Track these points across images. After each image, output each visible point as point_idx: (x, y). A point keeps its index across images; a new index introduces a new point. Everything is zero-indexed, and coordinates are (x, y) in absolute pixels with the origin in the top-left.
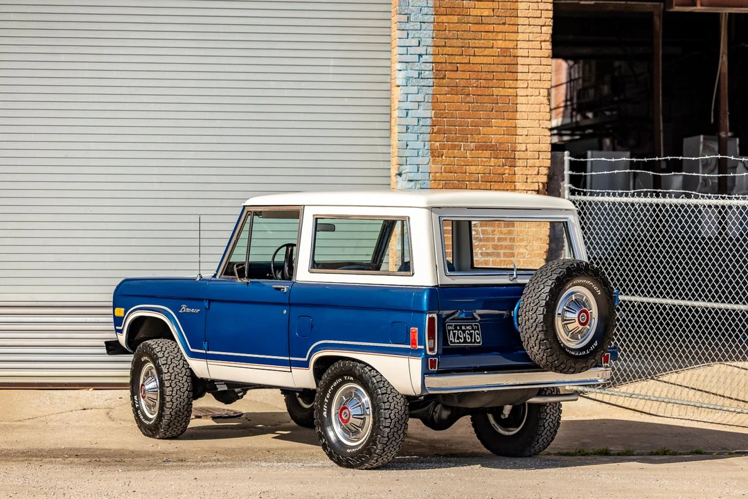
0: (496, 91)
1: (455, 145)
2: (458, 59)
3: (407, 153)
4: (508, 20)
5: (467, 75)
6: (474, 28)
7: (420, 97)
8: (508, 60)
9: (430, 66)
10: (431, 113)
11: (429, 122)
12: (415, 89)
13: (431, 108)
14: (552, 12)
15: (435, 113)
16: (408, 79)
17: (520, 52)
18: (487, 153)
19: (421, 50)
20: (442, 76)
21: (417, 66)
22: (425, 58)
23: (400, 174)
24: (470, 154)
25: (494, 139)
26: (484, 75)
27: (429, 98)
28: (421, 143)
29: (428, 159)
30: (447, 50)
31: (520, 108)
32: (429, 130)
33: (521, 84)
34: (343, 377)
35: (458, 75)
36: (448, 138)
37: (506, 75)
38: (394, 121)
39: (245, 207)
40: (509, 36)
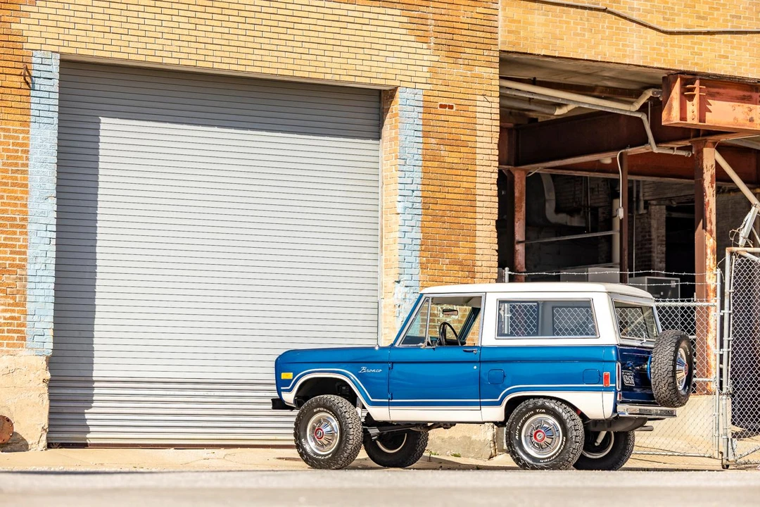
0: (462, 220)
1: (436, 260)
2: (437, 195)
3: (405, 265)
4: (470, 167)
5: (443, 207)
6: (448, 171)
7: (413, 223)
8: (470, 197)
9: (419, 200)
10: (420, 236)
11: (419, 242)
12: (409, 217)
13: (420, 231)
15: (423, 235)
16: (405, 208)
17: (478, 192)
18: (457, 267)
19: (414, 187)
20: (427, 207)
21: (411, 199)
22: (416, 193)
23: (399, 282)
24: (446, 267)
25: (461, 256)
26: (455, 208)
27: (419, 224)
28: (414, 258)
29: (417, 271)
30: (430, 188)
31: (478, 233)
32: (419, 248)
33: (478, 216)
34: (535, 410)
35: (438, 207)
36: (431, 255)
37: (469, 209)
38: (391, 241)
39: (422, 295)
40: (470, 179)
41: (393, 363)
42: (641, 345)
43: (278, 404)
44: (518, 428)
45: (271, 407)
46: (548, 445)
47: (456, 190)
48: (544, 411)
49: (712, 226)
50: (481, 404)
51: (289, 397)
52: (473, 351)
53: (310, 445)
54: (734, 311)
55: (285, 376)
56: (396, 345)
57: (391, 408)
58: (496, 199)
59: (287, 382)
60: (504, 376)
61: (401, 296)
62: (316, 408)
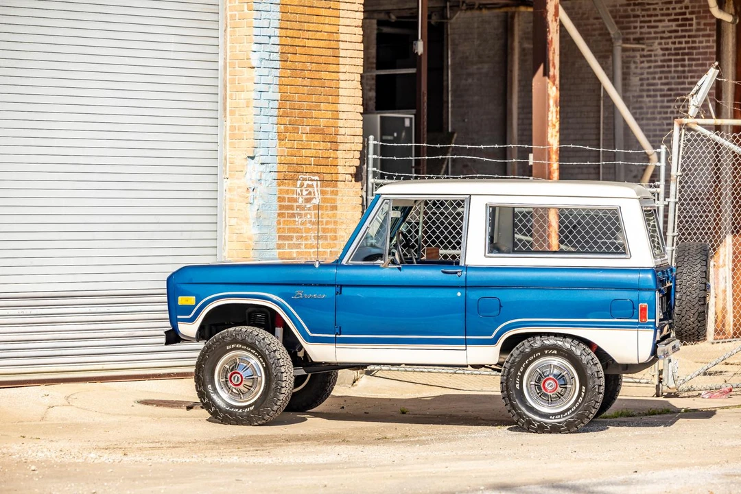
0: (323, 75)
1: (296, 128)
2: (297, 42)
3: (262, 136)
4: (332, 5)
5: (304, 58)
7: (269, 80)
8: (333, 44)
9: (277, 48)
10: (278, 96)
11: (276, 104)
12: (266, 72)
13: (278, 90)
15: (281, 96)
16: (261, 60)
17: (342, 37)
18: (318, 137)
19: (270, 32)
20: (286, 59)
21: (268, 48)
22: (272, 40)
23: (253, 158)
24: (307, 137)
25: (322, 122)
26: (316, 59)
27: (276, 81)
28: (271, 126)
29: (276, 142)
30: (289, 33)
31: (341, 92)
32: (276, 112)
33: (342, 69)
34: (543, 351)
35: (297, 58)
36: (290, 121)
37: (331, 60)
38: (243, 103)
39: (379, 195)
40: (333, 20)
41: (341, 286)
43: (173, 337)
44: (519, 374)
45: (163, 340)
46: (560, 396)
47: (318, 35)
48: (555, 352)
50: (466, 342)
52: (456, 273)
53: (223, 397)
54: (680, 199)
55: (183, 301)
56: (344, 262)
57: (339, 345)
58: (361, 47)
59: (187, 309)
60: (500, 306)
61: (256, 176)
62: (231, 343)
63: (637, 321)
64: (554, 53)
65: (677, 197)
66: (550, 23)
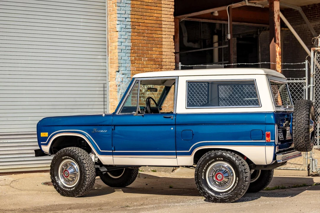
0: (154, 35)
1: (140, 58)
2: (140, 21)
3: (122, 61)
4: (158, 5)
5: (144, 28)
6: (146, 7)
7: (126, 37)
8: (159, 22)
9: (130, 23)
10: (131, 44)
11: (130, 48)
12: (124, 33)
13: (130, 42)
14: (174, 3)
15: (132, 44)
16: (121, 28)
17: (163, 19)
18: (152, 63)
19: (126, 16)
20: (134, 28)
21: (125, 23)
22: (127, 19)
23: (118, 71)
24: (146, 62)
25: (154, 56)
26: (150, 28)
27: (129, 37)
28: (127, 57)
29: (130, 65)
30: (136, 16)
31: (163, 43)
32: (130, 51)
33: (164, 33)
34: (216, 158)
35: (140, 28)
36: (137, 55)
37: (158, 29)
38: (114, 48)
39: (134, 78)
40: (159, 12)
41: (115, 126)
42: (285, 110)
43: (39, 153)
44: (204, 171)
45: (34, 155)
46: (225, 183)
47: (151, 18)
48: (222, 159)
49: (279, 41)
50: (177, 154)
51: (46, 149)
52: (170, 117)
53: (61, 181)
55: (44, 135)
56: (117, 114)
57: (114, 156)
58: (173, 24)
59: (45, 139)
60: (193, 135)
61: (120, 80)
62: (64, 156)
63: (265, 141)
64: (278, 34)
65: (314, 84)
66: (276, 22)
